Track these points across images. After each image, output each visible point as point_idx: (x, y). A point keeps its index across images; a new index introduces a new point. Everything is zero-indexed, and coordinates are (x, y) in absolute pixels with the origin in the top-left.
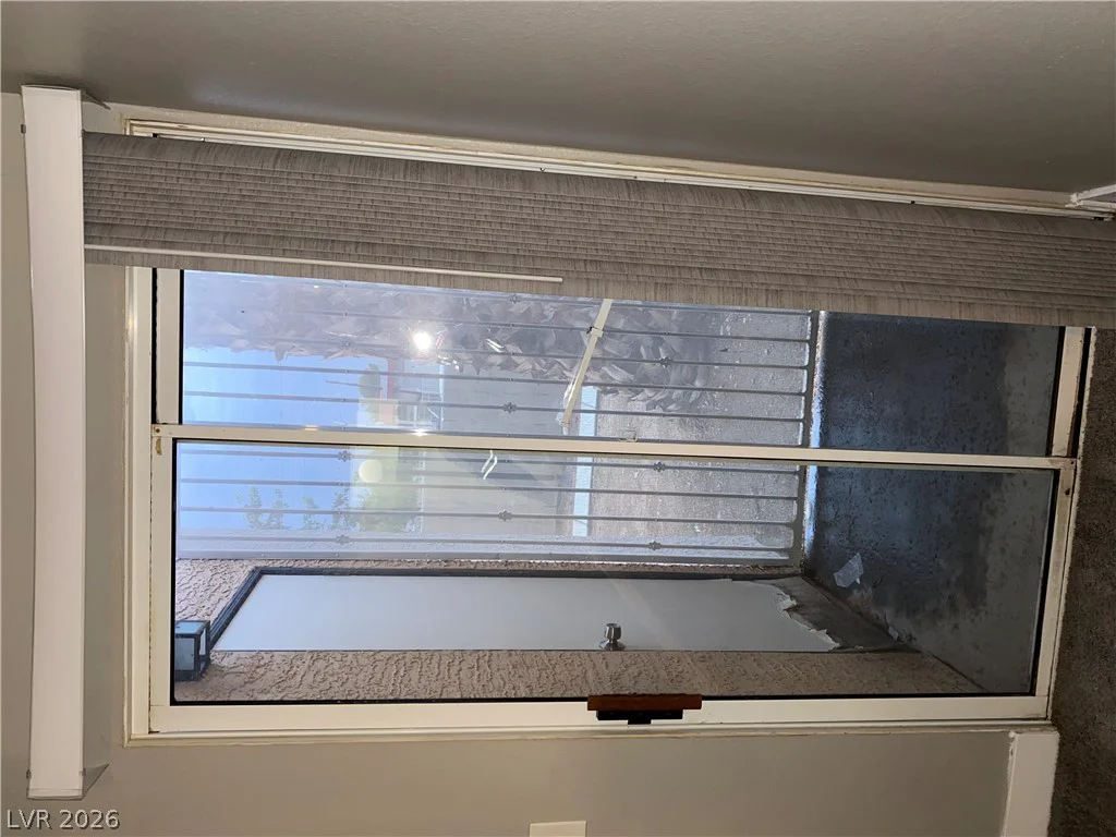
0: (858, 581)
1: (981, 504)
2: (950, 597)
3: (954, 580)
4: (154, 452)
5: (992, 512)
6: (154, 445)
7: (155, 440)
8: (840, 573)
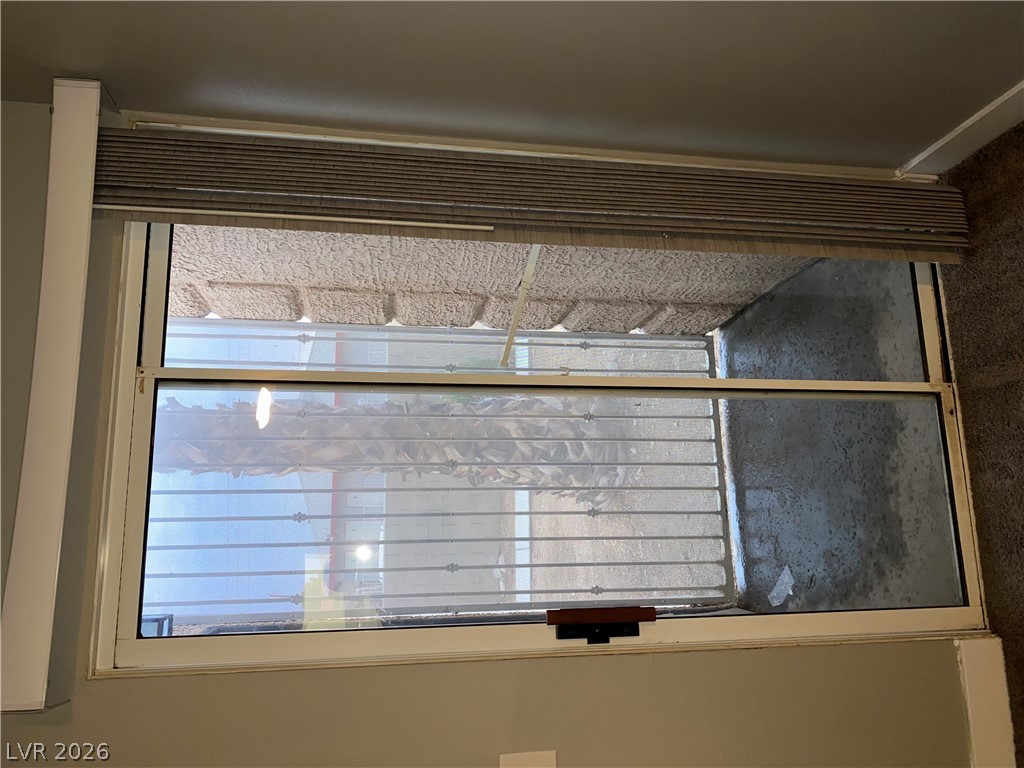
0: (791, 593)
1: (884, 467)
2: (875, 565)
3: (875, 546)
4: (138, 390)
5: (894, 470)
6: (138, 384)
7: (139, 380)
8: (773, 594)
